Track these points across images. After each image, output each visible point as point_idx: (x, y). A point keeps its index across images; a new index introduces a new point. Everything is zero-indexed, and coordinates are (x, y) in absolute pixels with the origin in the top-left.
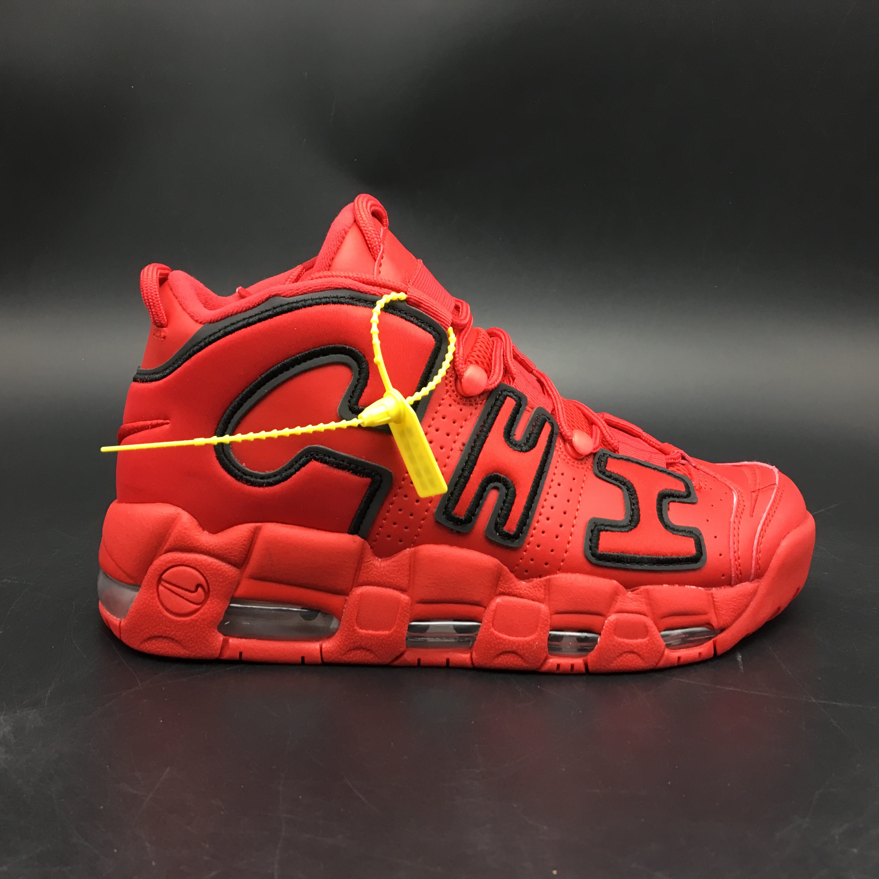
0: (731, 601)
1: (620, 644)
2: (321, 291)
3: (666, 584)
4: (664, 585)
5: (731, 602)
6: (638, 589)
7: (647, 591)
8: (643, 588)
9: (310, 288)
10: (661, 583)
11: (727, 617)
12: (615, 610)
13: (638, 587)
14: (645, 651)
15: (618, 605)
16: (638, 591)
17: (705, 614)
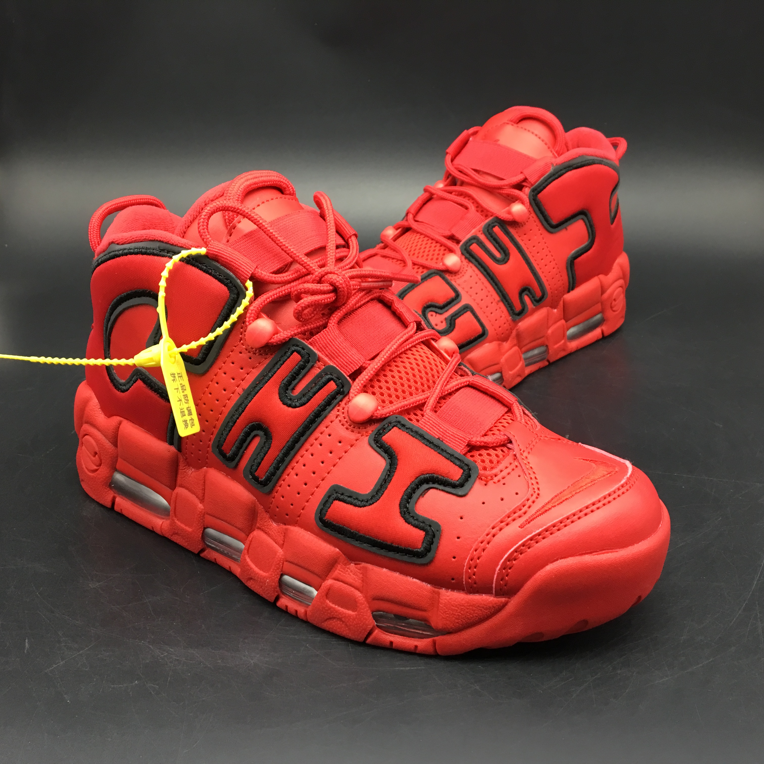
0: (458, 608)
1: (330, 608)
2: (141, 242)
3: (386, 568)
4: (384, 570)
5: (456, 608)
6: (359, 564)
7: (365, 569)
8: (363, 564)
9: (133, 238)
10: (382, 566)
11: (448, 622)
12: (333, 576)
13: (360, 563)
14: (351, 623)
15: (337, 572)
16: (359, 566)
17: (425, 611)
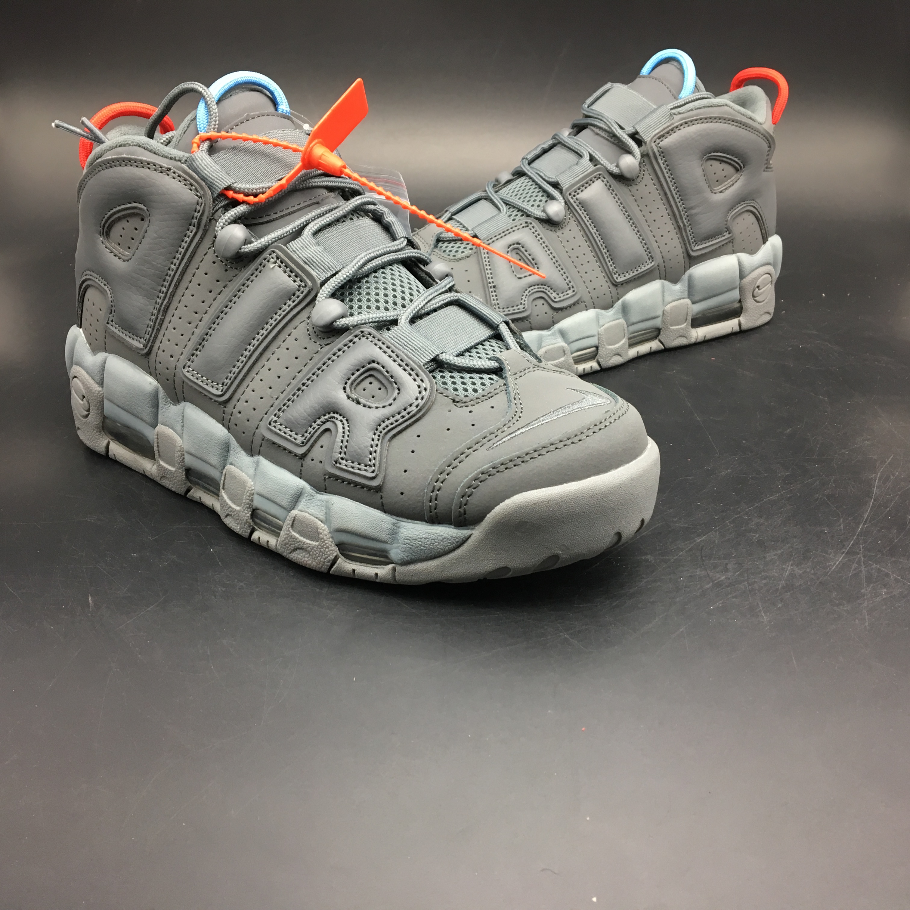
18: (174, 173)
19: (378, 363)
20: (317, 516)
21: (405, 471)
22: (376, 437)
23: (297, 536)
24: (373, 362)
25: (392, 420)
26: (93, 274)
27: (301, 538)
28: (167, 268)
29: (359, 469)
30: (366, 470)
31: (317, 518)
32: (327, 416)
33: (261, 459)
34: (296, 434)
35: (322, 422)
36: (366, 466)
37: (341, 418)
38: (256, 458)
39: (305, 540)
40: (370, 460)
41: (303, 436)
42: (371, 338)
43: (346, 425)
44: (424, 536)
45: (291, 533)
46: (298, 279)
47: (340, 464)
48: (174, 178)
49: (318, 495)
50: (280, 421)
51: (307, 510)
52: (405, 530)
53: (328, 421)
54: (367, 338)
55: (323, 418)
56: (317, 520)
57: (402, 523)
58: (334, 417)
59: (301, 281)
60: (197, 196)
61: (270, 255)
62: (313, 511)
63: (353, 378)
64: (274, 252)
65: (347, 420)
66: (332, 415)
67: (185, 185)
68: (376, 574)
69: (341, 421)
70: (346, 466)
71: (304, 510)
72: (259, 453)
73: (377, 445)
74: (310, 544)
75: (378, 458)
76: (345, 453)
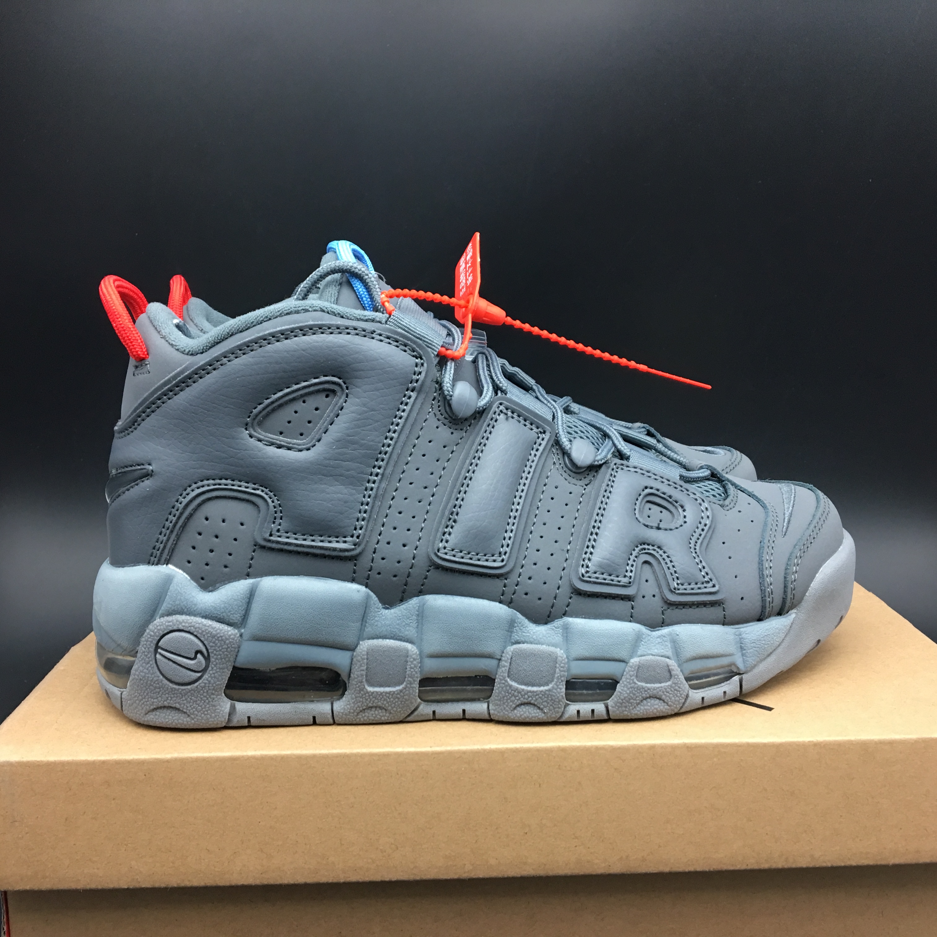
18: (380, 335)
19: (651, 488)
20: (663, 654)
21: (736, 577)
22: (694, 555)
23: (644, 684)
24: (646, 488)
25: (696, 535)
26: (223, 481)
27: (649, 685)
28: (381, 444)
29: (699, 588)
30: (705, 587)
31: (662, 656)
32: (637, 550)
33: (570, 620)
34: (618, 577)
35: (636, 557)
36: (703, 583)
37: (650, 547)
38: (558, 623)
39: (653, 685)
40: (704, 577)
41: (625, 576)
42: (625, 468)
43: (661, 552)
44: (766, 634)
45: (635, 683)
46: (533, 427)
47: (679, 589)
48: (381, 341)
49: (654, 633)
50: (592, 568)
51: (649, 652)
52: (747, 635)
53: (640, 554)
54: (622, 469)
55: (634, 553)
56: (663, 659)
57: (742, 629)
58: (645, 549)
59: (538, 428)
60: (413, 356)
61: (498, 407)
62: (656, 651)
63: (637, 507)
64: (501, 404)
65: (659, 547)
66: (640, 547)
67: (398, 347)
68: (725, 692)
69: (654, 550)
70: (685, 589)
71: (645, 653)
72: (564, 614)
73: (701, 562)
74: (661, 687)
75: (709, 572)
76: (678, 578)
